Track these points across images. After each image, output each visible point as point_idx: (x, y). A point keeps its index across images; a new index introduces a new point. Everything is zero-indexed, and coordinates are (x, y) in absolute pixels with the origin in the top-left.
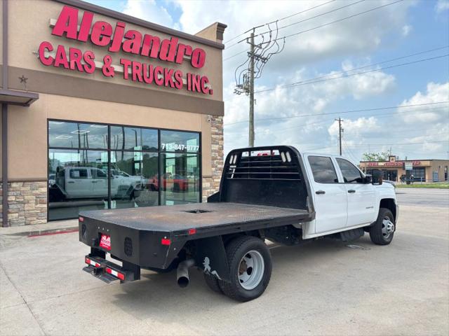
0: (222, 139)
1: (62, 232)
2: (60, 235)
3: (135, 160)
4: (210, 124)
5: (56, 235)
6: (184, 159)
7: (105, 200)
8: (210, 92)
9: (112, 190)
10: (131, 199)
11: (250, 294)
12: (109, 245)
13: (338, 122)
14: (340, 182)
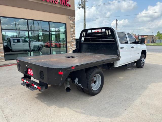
0: (75, 26)
1: (11, 65)
2: (11, 66)
3: (39, 35)
4: (69, 20)
5: (9, 66)
6: (59, 35)
7: (29, 51)
8: (70, 6)
9: (31, 47)
10: (39, 51)
11: (96, 92)
12: (32, 73)
13: (116, 21)
14: (128, 43)
